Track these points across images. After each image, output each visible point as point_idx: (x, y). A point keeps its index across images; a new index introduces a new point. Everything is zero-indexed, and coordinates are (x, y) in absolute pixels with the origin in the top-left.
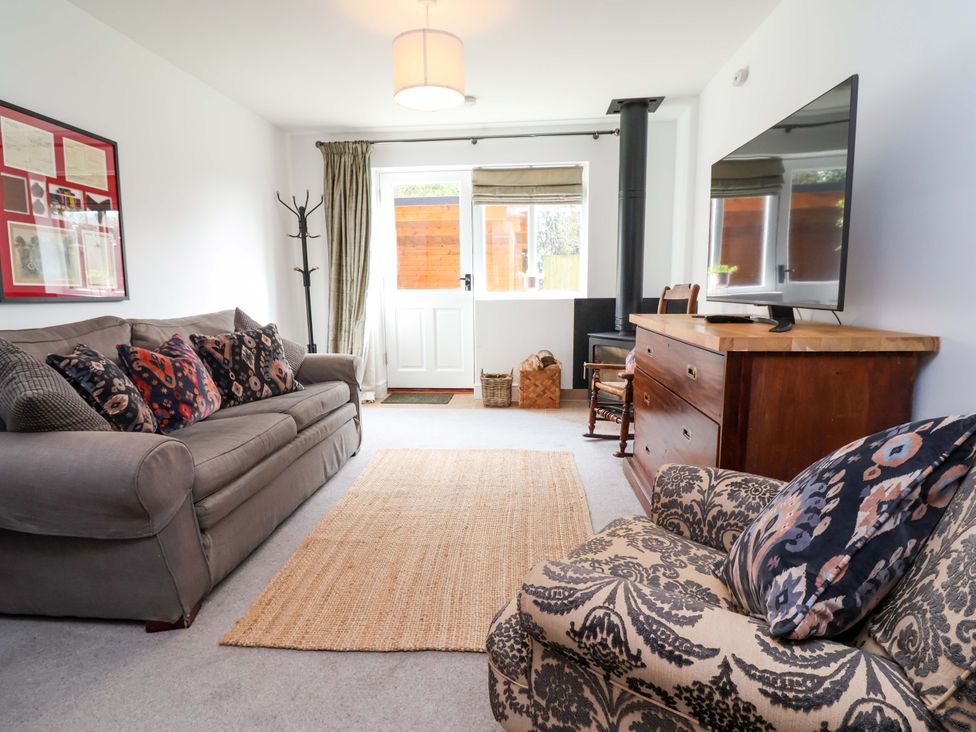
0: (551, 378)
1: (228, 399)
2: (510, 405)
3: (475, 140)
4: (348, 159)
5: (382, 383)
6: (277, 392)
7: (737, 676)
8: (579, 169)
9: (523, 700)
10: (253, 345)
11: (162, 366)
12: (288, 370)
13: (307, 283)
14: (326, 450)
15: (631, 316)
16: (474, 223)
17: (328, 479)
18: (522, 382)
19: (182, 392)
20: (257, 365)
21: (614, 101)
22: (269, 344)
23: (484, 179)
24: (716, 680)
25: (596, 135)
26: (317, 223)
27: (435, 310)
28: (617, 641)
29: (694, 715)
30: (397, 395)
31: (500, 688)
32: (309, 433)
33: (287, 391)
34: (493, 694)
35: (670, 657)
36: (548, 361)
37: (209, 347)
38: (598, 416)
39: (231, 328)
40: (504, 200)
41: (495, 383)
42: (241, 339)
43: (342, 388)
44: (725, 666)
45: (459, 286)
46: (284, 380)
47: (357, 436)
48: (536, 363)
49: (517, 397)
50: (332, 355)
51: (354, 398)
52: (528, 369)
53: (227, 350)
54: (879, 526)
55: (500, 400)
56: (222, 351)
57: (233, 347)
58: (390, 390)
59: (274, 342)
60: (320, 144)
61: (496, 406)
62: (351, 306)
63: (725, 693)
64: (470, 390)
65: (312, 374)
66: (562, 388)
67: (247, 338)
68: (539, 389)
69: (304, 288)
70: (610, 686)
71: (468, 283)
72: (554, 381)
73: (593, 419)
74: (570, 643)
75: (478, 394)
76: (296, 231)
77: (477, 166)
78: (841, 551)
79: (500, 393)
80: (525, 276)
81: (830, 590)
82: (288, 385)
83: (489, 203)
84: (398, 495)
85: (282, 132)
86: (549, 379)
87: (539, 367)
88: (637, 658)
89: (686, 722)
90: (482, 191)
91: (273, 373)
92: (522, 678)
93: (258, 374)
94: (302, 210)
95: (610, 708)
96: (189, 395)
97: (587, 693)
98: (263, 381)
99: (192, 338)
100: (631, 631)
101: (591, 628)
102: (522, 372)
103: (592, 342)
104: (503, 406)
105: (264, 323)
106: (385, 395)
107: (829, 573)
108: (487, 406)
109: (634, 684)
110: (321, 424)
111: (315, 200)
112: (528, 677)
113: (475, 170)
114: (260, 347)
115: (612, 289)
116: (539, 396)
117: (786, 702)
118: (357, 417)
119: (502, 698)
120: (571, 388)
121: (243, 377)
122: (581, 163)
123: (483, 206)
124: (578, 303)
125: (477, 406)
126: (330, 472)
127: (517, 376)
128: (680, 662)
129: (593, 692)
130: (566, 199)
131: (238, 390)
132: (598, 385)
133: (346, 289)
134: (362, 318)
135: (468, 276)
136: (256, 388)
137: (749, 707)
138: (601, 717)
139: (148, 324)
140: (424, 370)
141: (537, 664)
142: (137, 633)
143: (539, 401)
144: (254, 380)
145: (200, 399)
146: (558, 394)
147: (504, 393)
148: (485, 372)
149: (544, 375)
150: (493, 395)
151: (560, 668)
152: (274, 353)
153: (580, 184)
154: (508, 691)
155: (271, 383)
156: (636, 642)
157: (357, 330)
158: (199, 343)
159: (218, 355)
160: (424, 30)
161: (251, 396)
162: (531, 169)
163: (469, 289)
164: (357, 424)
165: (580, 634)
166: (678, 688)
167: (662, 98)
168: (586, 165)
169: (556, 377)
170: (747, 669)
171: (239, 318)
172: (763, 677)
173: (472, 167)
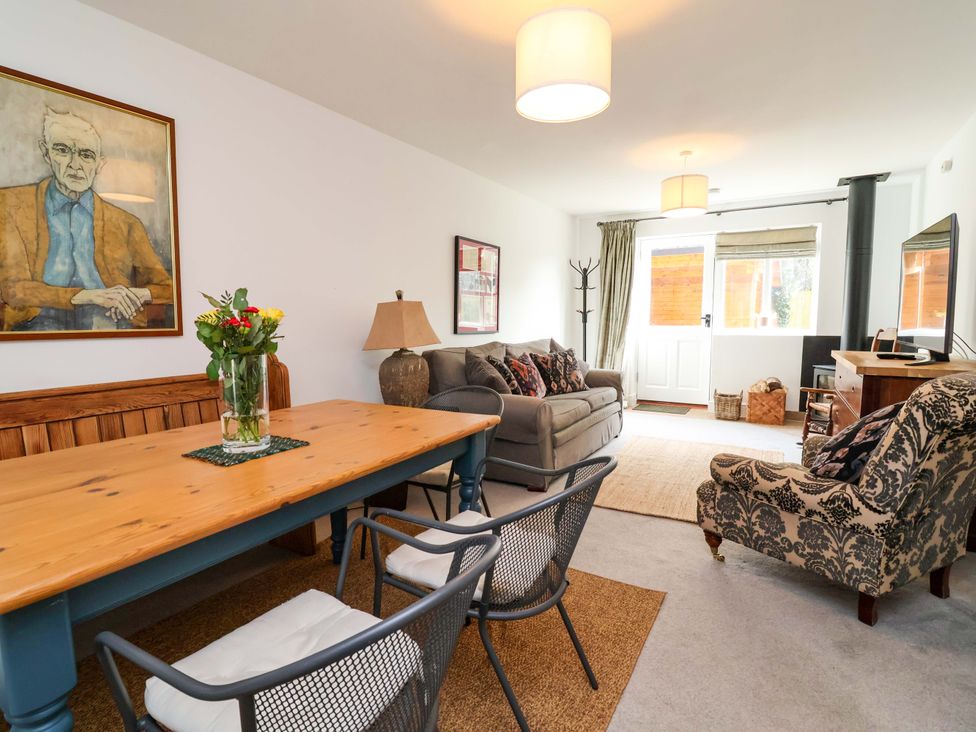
0: (776, 399)
1: (550, 392)
2: (739, 419)
3: (719, 213)
4: (619, 233)
5: (633, 394)
6: (575, 390)
7: (792, 484)
8: (814, 228)
9: (711, 512)
10: (562, 361)
11: (523, 370)
12: (581, 377)
13: (585, 321)
14: (602, 427)
15: (833, 352)
16: (715, 274)
17: (603, 446)
18: (750, 401)
19: (531, 383)
20: (565, 372)
21: (840, 180)
22: (571, 360)
23: (725, 241)
24: (784, 486)
25: (829, 202)
26: (594, 279)
27: (679, 342)
28: (749, 475)
29: (778, 505)
30: (644, 404)
31: (702, 509)
32: (596, 414)
33: (581, 390)
34: (699, 512)
35: (768, 479)
36: (774, 386)
37: (540, 360)
38: (811, 429)
39: (548, 350)
40: (743, 256)
41: (727, 400)
42: (556, 356)
43: (612, 391)
44: (789, 481)
45: (699, 324)
46: (579, 383)
47: (619, 424)
48: (763, 387)
49: (745, 413)
50: (598, 369)
51: (619, 399)
52: (756, 391)
53: (549, 363)
54: (865, 439)
55: (729, 415)
56: (546, 364)
57: (552, 361)
58: (639, 401)
59: (574, 359)
60: (600, 224)
61: (725, 419)
62: (614, 337)
63: (787, 490)
64: (706, 406)
65: (594, 381)
66: (787, 410)
67: (559, 357)
68: (765, 409)
69: (582, 324)
70: (747, 498)
71: (708, 322)
72: (779, 403)
73: (807, 431)
74: (731, 479)
75: (712, 409)
76: (580, 284)
77: (720, 231)
78: (846, 447)
79: (730, 408)
80: (760, 317)
81: (838, 460)
82: (581, 386)
83: (729, 258)
84: (648, 460)
85: (575, 219)
86: (774, 400)
87: (766, 390)
88: (756, 481)
89: (775, 508)
90: (724, 251)
91: (573, 378)
92: (712, 502)
93: (565, 378)
94: (585, 270)
95: (748, 511)
96: (534, 386)
97: (739, 505)
98: (568, 383)
99: (531, 355)
100: (755, 471)
101: (739, 472)
102: (750, 394)
103: (817, 372)
104: (732, 420)
105: (567, 349)
106: (635, 405)
107: (839, 454)
108: (719, 418)
109: (756, 494)
110: (602, 410)
111: (594, 263)
112: (714, 501)
113: (718, 234)
114: (566, 362)
115: (839, 328)
116: (764, 414)
117: (808, 492)
118: (621, 411)
119: (702, 512)
120: (797, 410)
121: (557, 379)
122: (815, 224)
123: (724, 262)
124: (807, 340)
125: (710, 418)
126: (605, 442)
127: (746, 397)
128: (771, 480)
129: (741, 504)
130: (800, 254)
131: (554, 386)
132: (811, 404)
133: (612, 325)
134: (622, 346)
135: (708, 316)
136: (564, 386)
137: (795, 495)
138: (744, 515)
139: (512, 346)
140: (667, 387)
141: (718, 495)
142: (523, 491)
143: (764, 418)
144: (563, 381)
145: (539, 389)
146: (782, 413)
147: (734, 409)
148: (718, 392)
149: (770, 397)
150: (724, 410)
151: (728, 495)
152: (573, 366)
153: (814, 241)
154: (705, 510)
155: (572, 384)
156: (756, 475)
157: (618, 355)
158: (534, 358)
159: (544, 365)
160: (683, 176)
161: (562, 391)
162: (769, 231)
163: (709, 326)
164: (620, 416)
165: (734, 474)
166: (771, 491)
167: (888, 174)
168: (819, 226)
169: (782, 400)
170: (796, 482)
171: (553, 345)
172: (802, 484)
173: (716, 232)
